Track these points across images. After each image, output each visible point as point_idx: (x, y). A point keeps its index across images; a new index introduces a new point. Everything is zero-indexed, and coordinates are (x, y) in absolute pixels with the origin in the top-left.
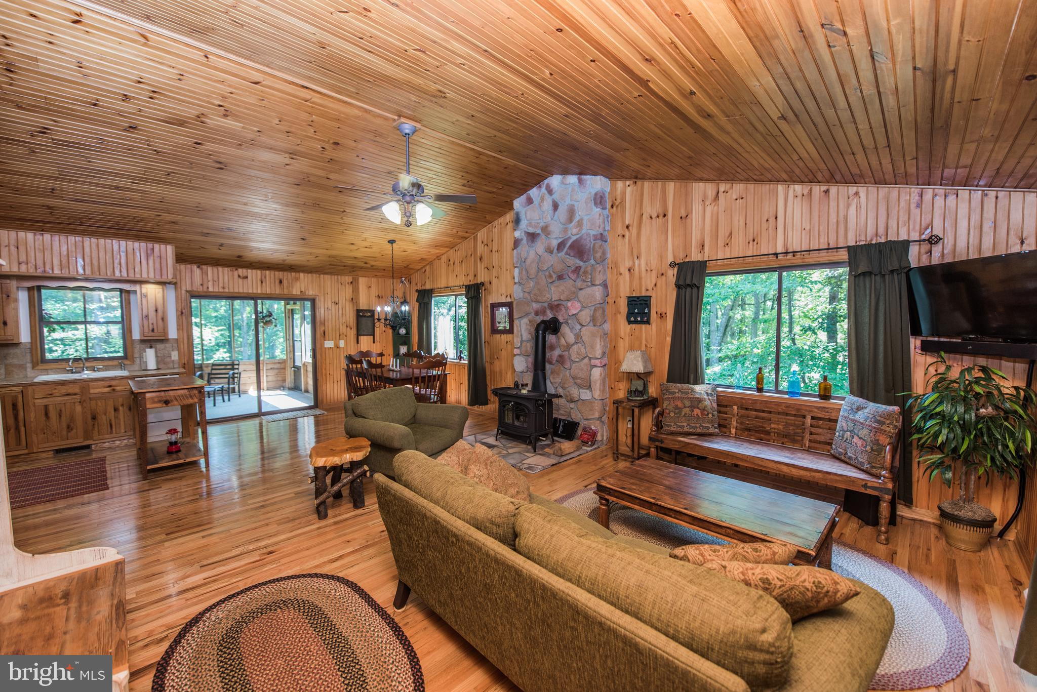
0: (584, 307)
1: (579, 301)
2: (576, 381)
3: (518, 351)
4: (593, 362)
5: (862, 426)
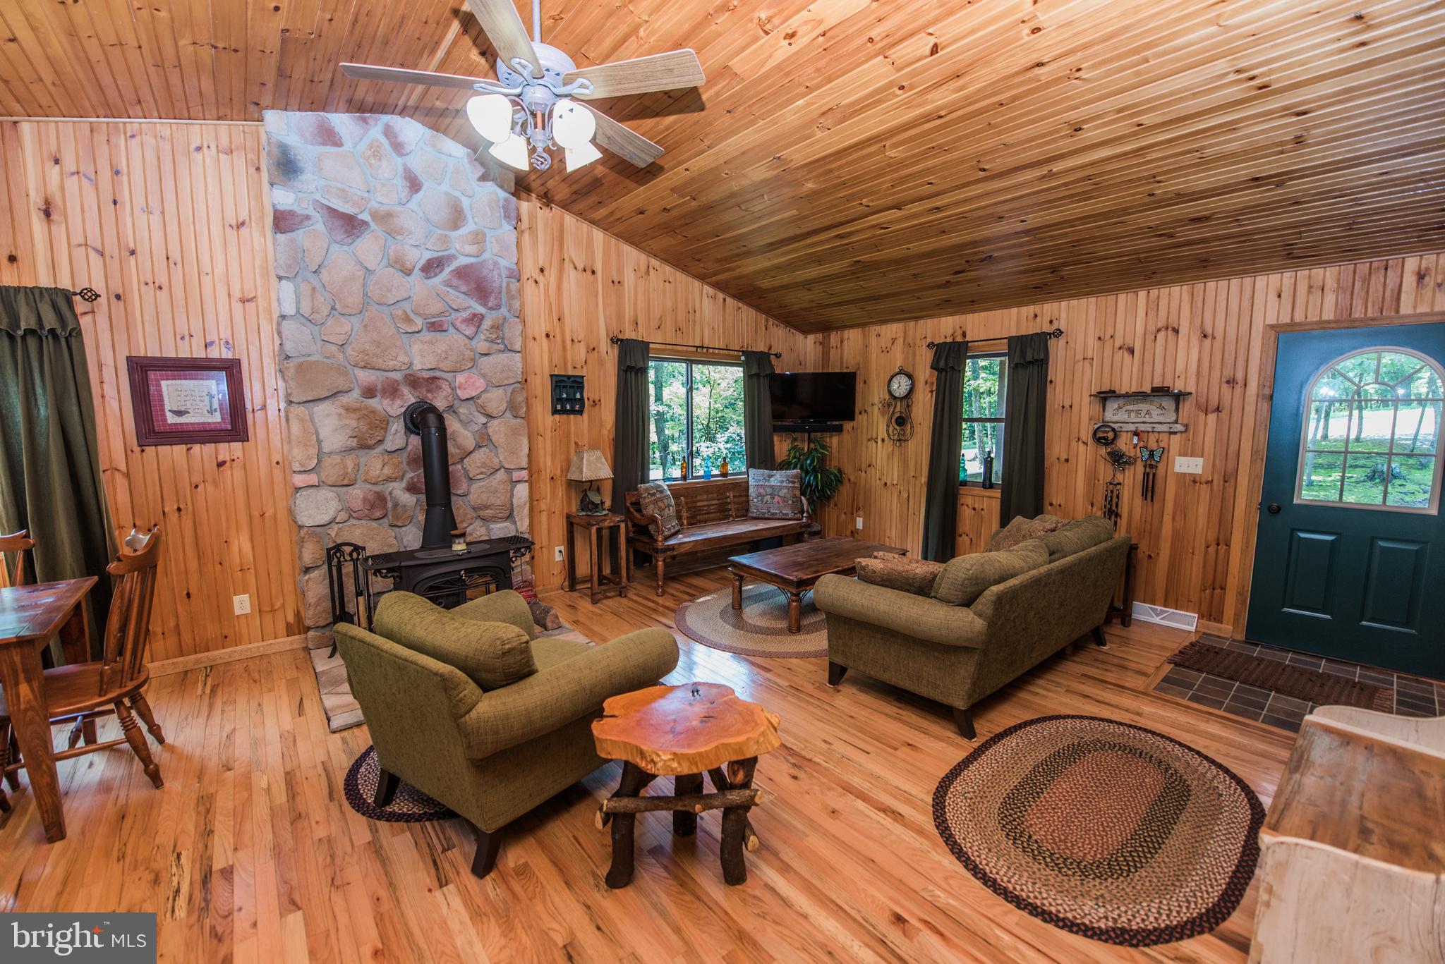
0: (491, 385)
1: (484, 376)
2: (482, 513)
3: (313, 479)
4: (516, 476)
5: (781, 488)
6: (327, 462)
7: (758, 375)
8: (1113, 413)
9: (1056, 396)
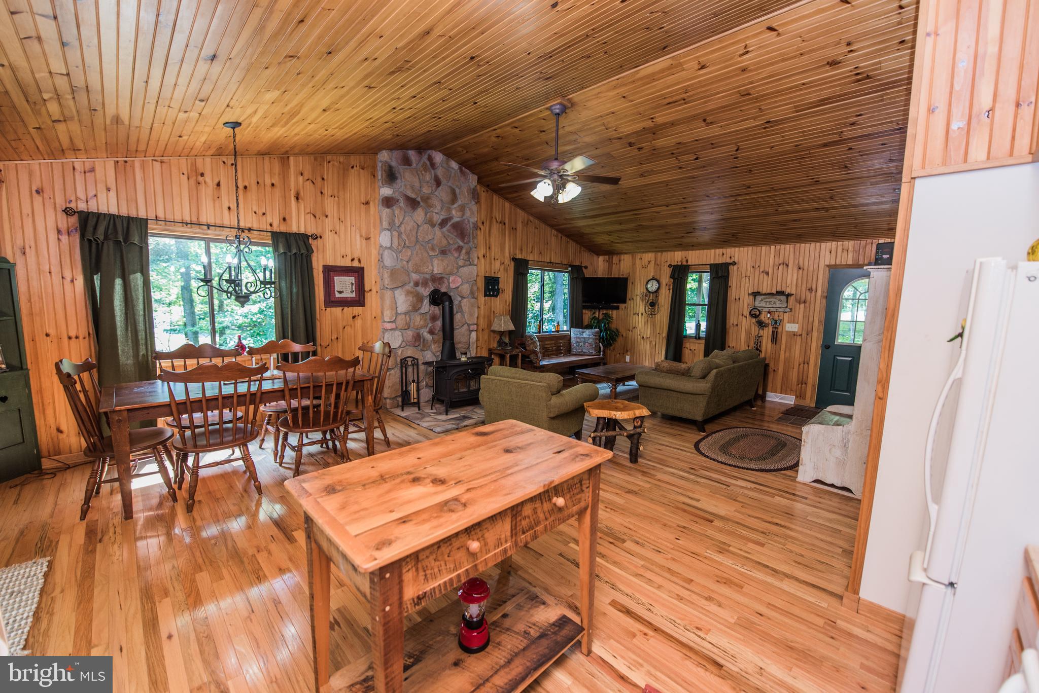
0: (464, 282)
1: (460, 277)
3: (393, 326)
4: (472, 327)
5: (589, 338)
6: (400, 317)
7: (576, 278)
8: (760, 303)
9: (733, 293)
